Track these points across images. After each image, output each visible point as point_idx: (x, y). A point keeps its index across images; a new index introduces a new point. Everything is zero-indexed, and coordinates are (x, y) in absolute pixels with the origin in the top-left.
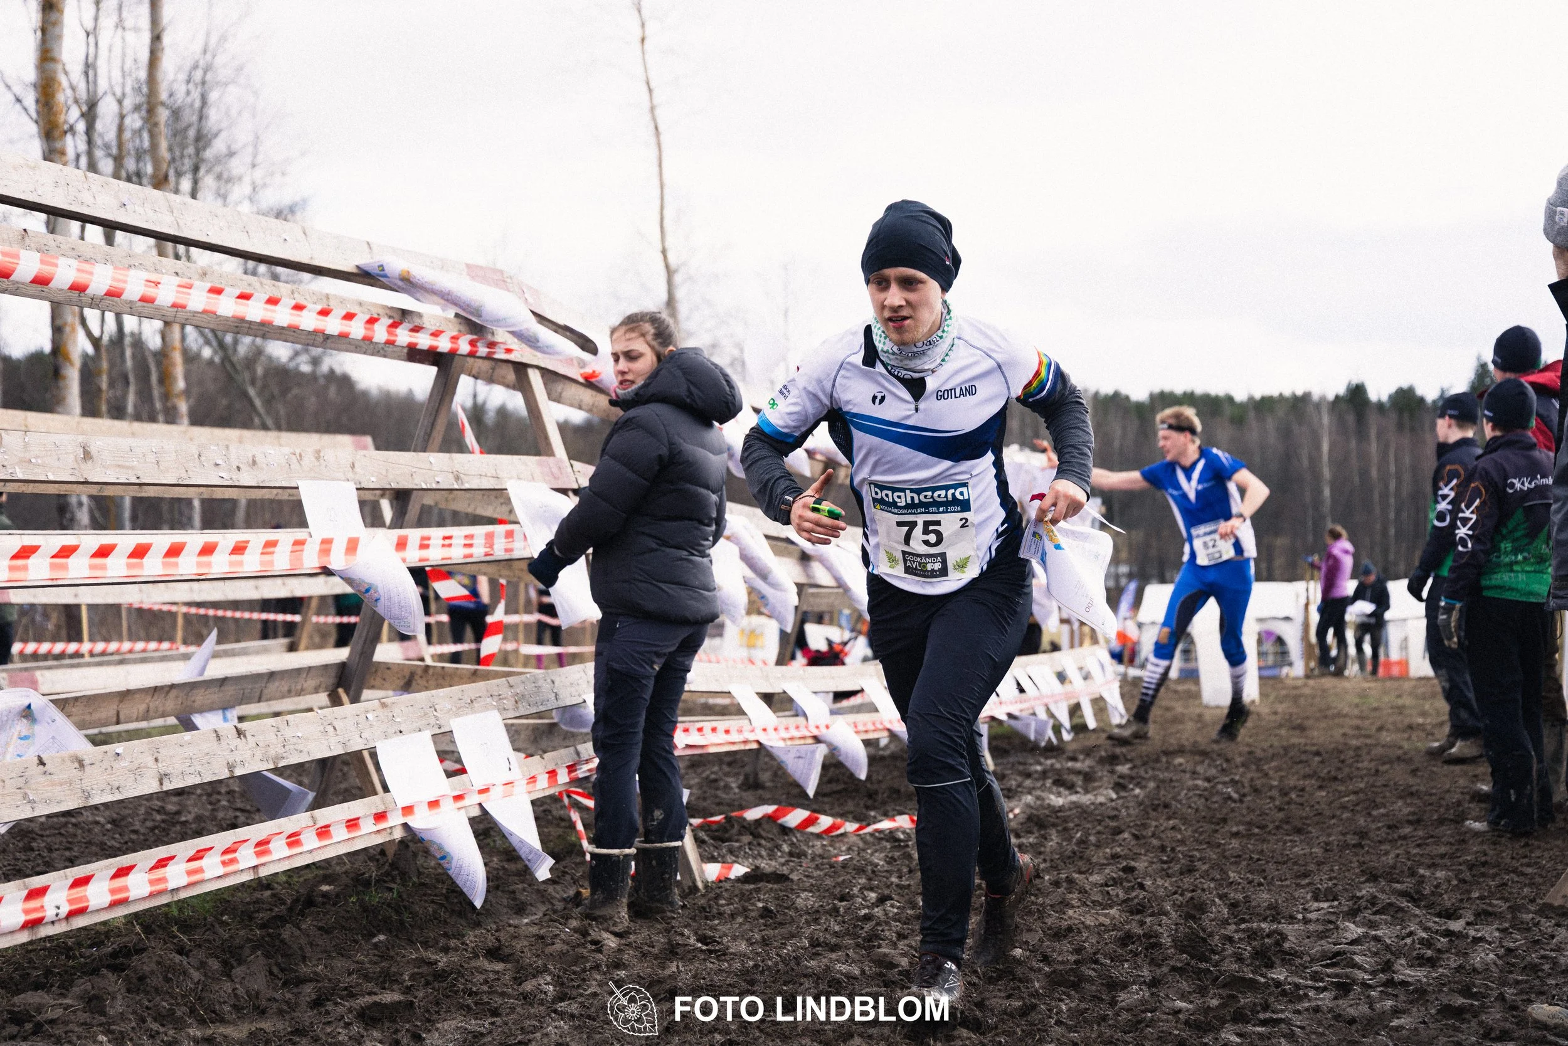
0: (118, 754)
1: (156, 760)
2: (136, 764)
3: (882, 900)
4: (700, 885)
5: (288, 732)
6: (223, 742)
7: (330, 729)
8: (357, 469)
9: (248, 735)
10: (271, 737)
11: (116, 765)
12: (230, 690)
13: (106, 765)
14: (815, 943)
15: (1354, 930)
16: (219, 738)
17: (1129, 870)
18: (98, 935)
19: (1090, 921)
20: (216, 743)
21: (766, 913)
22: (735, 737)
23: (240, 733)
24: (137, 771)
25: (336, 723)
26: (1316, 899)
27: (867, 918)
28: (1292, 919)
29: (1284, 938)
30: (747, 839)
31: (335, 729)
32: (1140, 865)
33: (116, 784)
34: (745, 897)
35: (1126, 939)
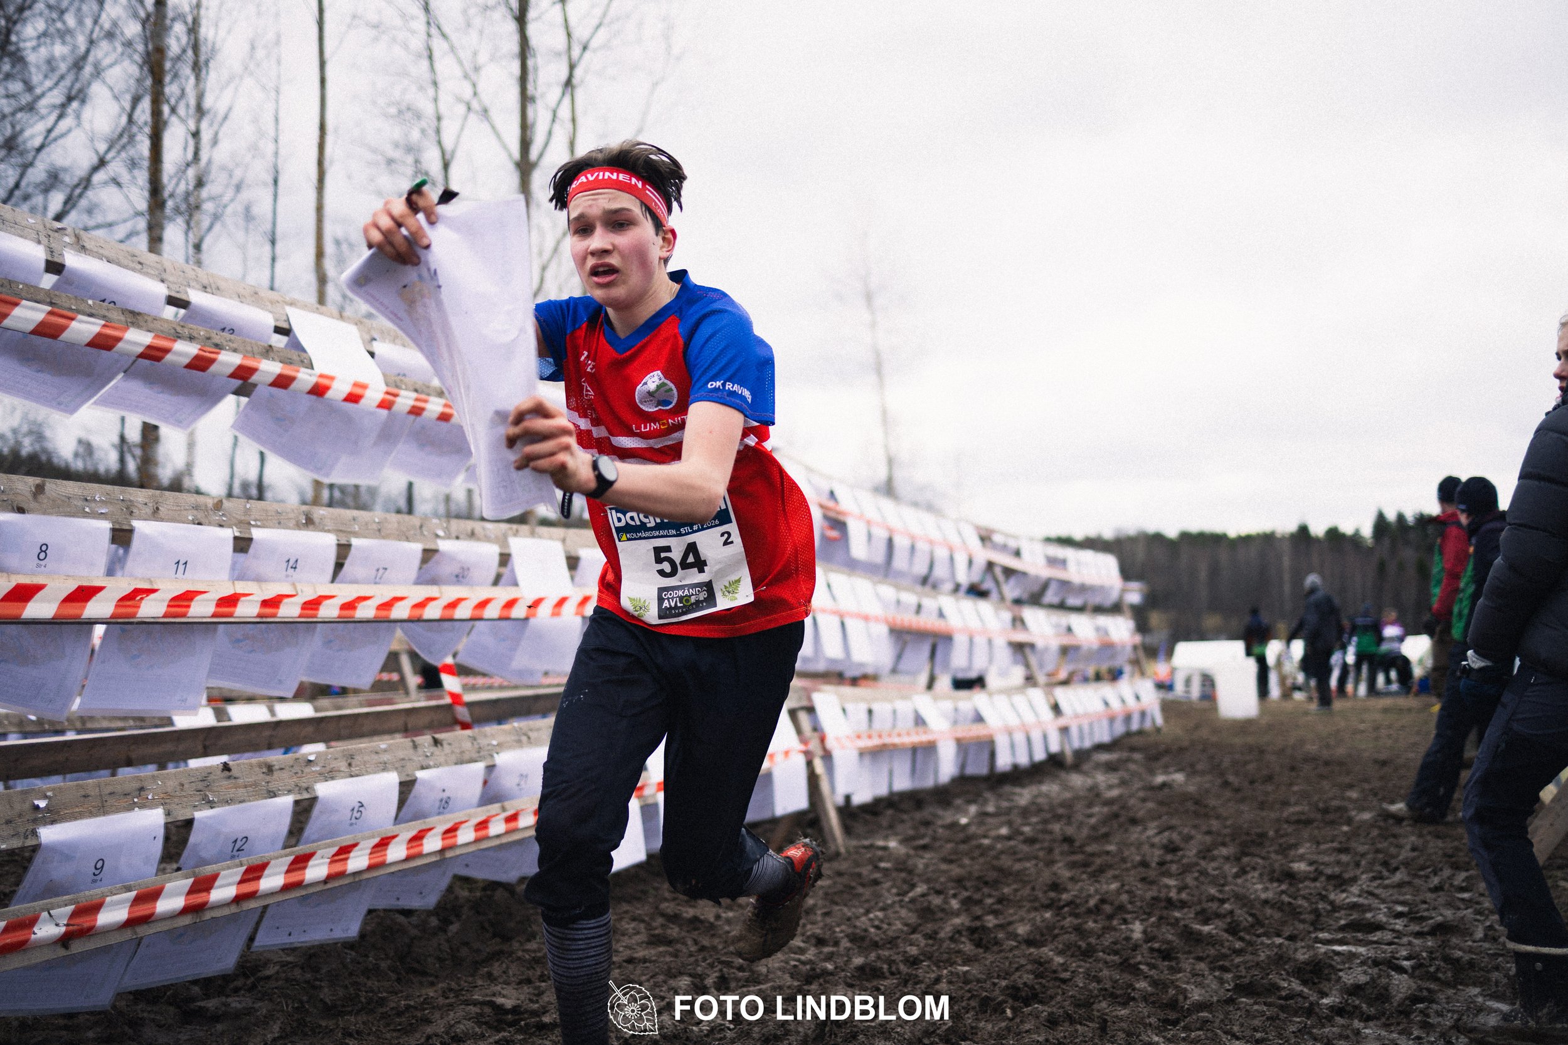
0: (310, 761)
1: (350, 765)
2: (328, 769)
4: (842, 850)
5: (483, 742)
6: (420, 751)
7: (524, 739)
8: (568, 541)
9: (445, 743)
10: (467, 745)
11: (307, 770)
13: (297, 769)
16: (415, 746)
20: (411, 751)
23: (436, 742)
25: (530, 734)
31: (529, 738)
33: (305, 785)
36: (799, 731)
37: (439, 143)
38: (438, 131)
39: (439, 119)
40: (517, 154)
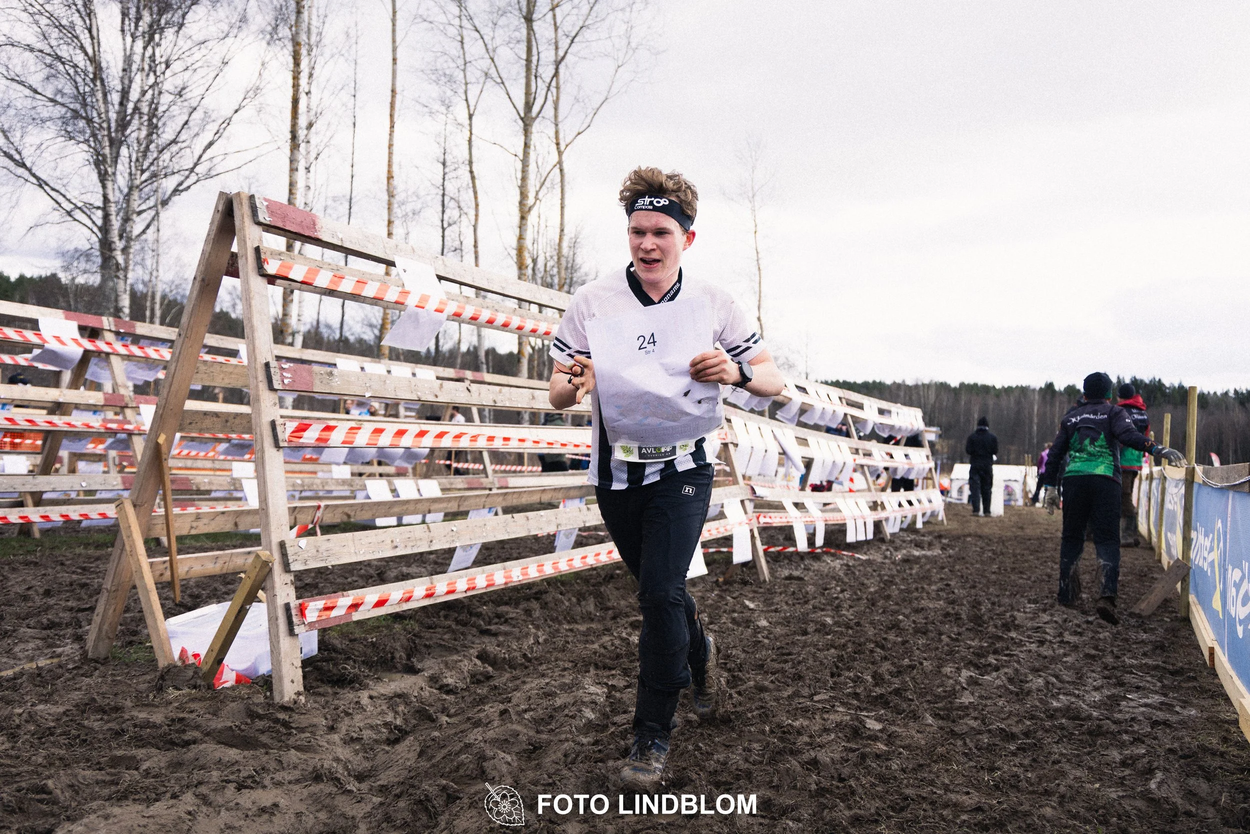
3: (842, 591)
12: (584, 491)
14: (814, 607)
15: (1046, 617)
17: (948, 585)
18: (530, 586)
19: (931, 606)
21: (794, 593)
22: (784, 520)
24: (549, 522)
26: (1029, 602)
27: (837, 598)
28: (1019, 611)
29: (1015, 619)
30: (786, 561)
32: (952, 583)
34: (786, 586)
35: (947, 615)
36: (746, 513)
37: (466, 100)
38: (466, 92)
39: (466, 84)
40: (522, 115)
